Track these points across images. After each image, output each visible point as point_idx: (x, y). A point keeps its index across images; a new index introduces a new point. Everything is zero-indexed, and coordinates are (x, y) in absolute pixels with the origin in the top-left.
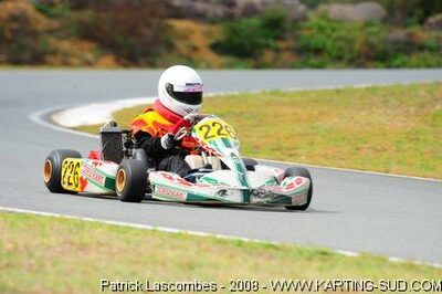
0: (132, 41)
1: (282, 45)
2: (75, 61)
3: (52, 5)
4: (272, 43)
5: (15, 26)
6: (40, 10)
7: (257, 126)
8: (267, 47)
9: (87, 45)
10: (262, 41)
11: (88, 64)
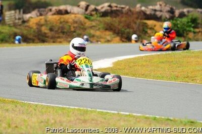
0: (128, 30)
1: (197, 30)
2: (102, 40)
3: (91, 15)
4: (192, 29)
5: (75, 25)
6: (86, 18)
7: (179, 67)
8: (190, 31)
9: (108, 33)
10: (188, 29)
11: (108, 41)
